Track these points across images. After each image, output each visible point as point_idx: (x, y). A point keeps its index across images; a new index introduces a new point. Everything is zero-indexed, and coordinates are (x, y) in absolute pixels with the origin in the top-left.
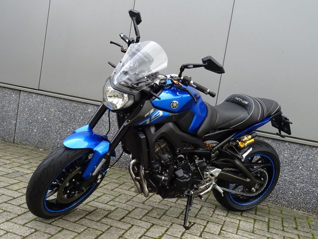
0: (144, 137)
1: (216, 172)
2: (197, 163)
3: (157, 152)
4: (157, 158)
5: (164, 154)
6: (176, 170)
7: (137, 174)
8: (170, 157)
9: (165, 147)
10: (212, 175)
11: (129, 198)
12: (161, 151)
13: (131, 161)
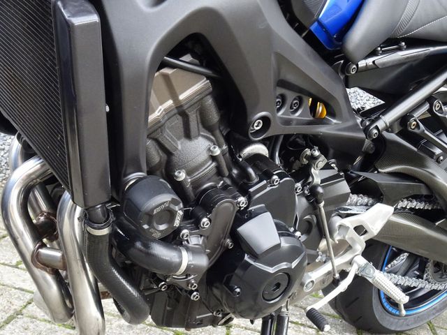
0: (95, 18)
1: (377, 217)
2: (317, 180)
3: (159, 125)
4: (157, 157)
5: (188, 135)
6: (243, 216)
7: (46, 231)
8: (217, 152)
9: (198, 101)
10: (360, 230)
11: (18, 305)
12: (178, 121)
13: (15, 167)
